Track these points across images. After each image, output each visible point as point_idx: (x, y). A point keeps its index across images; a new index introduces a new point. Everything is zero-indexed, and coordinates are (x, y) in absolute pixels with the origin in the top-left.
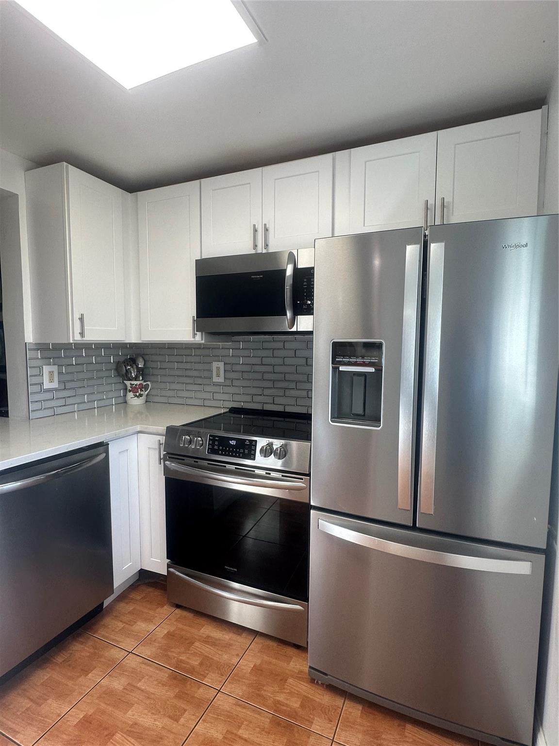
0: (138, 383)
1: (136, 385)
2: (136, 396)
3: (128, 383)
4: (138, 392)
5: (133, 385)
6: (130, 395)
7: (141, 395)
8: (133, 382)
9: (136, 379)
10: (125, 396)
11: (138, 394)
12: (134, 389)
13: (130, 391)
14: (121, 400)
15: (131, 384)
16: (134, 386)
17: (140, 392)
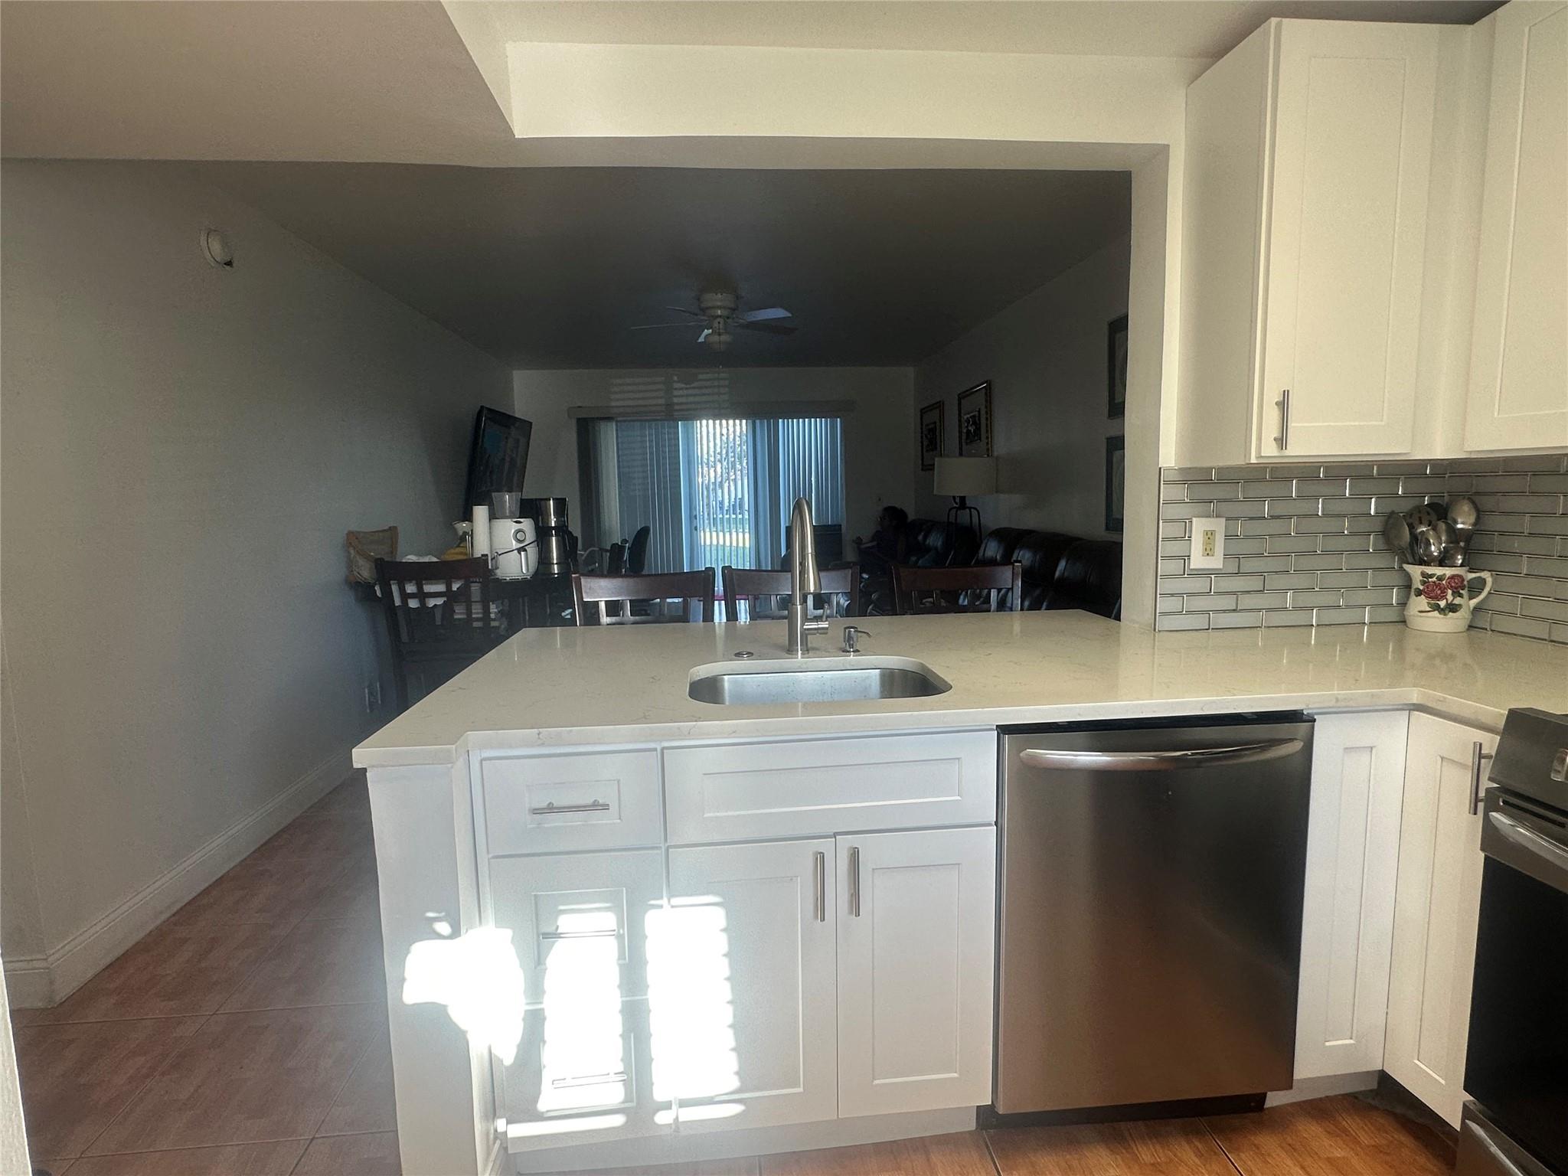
0: (1448, 572)
1: (1440, 578)
2: (1437, 608)
3: (1415, 571)
4: (1444, 597)
5: (1431, 576)
6: (1421, 603)
7: (1453, 608)
8: (1430, 570)
9: (1442, 562)
10: (1403, 604)
11: (1442, 603)
12: (1433, 591)
13: (1419, 593)
14: (1391, 615)
15: (1424, 574)
16: (1434, 579)
17: (1450, 597)
